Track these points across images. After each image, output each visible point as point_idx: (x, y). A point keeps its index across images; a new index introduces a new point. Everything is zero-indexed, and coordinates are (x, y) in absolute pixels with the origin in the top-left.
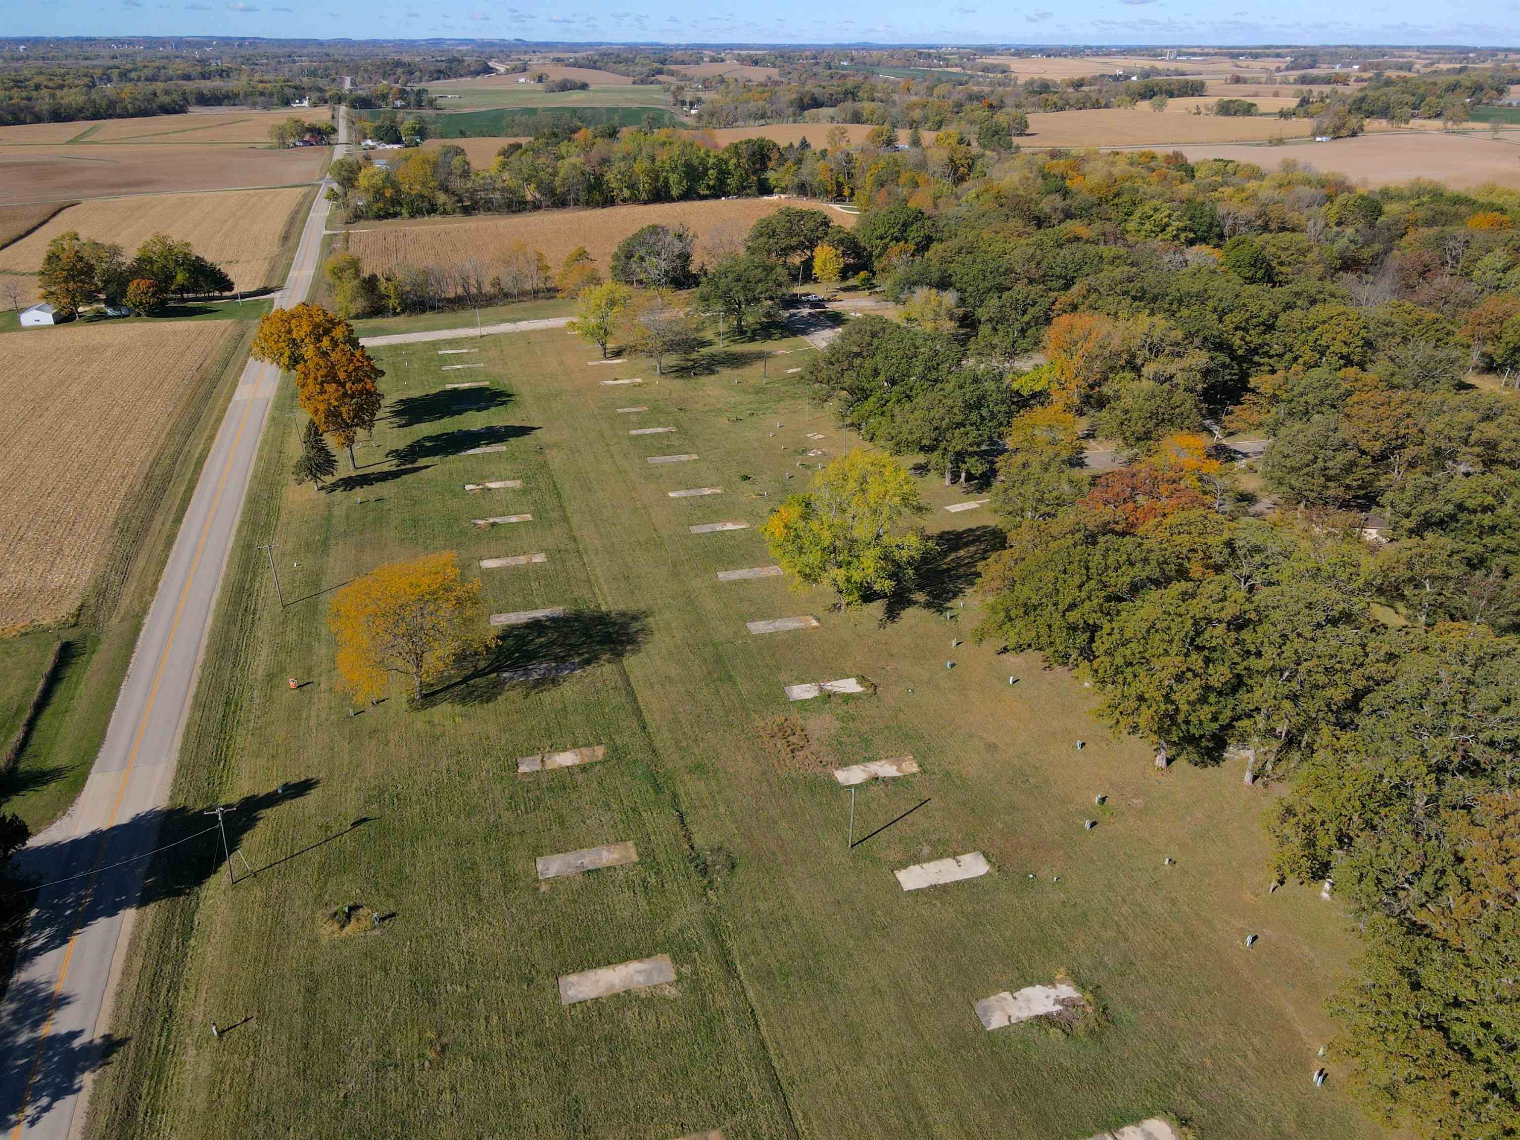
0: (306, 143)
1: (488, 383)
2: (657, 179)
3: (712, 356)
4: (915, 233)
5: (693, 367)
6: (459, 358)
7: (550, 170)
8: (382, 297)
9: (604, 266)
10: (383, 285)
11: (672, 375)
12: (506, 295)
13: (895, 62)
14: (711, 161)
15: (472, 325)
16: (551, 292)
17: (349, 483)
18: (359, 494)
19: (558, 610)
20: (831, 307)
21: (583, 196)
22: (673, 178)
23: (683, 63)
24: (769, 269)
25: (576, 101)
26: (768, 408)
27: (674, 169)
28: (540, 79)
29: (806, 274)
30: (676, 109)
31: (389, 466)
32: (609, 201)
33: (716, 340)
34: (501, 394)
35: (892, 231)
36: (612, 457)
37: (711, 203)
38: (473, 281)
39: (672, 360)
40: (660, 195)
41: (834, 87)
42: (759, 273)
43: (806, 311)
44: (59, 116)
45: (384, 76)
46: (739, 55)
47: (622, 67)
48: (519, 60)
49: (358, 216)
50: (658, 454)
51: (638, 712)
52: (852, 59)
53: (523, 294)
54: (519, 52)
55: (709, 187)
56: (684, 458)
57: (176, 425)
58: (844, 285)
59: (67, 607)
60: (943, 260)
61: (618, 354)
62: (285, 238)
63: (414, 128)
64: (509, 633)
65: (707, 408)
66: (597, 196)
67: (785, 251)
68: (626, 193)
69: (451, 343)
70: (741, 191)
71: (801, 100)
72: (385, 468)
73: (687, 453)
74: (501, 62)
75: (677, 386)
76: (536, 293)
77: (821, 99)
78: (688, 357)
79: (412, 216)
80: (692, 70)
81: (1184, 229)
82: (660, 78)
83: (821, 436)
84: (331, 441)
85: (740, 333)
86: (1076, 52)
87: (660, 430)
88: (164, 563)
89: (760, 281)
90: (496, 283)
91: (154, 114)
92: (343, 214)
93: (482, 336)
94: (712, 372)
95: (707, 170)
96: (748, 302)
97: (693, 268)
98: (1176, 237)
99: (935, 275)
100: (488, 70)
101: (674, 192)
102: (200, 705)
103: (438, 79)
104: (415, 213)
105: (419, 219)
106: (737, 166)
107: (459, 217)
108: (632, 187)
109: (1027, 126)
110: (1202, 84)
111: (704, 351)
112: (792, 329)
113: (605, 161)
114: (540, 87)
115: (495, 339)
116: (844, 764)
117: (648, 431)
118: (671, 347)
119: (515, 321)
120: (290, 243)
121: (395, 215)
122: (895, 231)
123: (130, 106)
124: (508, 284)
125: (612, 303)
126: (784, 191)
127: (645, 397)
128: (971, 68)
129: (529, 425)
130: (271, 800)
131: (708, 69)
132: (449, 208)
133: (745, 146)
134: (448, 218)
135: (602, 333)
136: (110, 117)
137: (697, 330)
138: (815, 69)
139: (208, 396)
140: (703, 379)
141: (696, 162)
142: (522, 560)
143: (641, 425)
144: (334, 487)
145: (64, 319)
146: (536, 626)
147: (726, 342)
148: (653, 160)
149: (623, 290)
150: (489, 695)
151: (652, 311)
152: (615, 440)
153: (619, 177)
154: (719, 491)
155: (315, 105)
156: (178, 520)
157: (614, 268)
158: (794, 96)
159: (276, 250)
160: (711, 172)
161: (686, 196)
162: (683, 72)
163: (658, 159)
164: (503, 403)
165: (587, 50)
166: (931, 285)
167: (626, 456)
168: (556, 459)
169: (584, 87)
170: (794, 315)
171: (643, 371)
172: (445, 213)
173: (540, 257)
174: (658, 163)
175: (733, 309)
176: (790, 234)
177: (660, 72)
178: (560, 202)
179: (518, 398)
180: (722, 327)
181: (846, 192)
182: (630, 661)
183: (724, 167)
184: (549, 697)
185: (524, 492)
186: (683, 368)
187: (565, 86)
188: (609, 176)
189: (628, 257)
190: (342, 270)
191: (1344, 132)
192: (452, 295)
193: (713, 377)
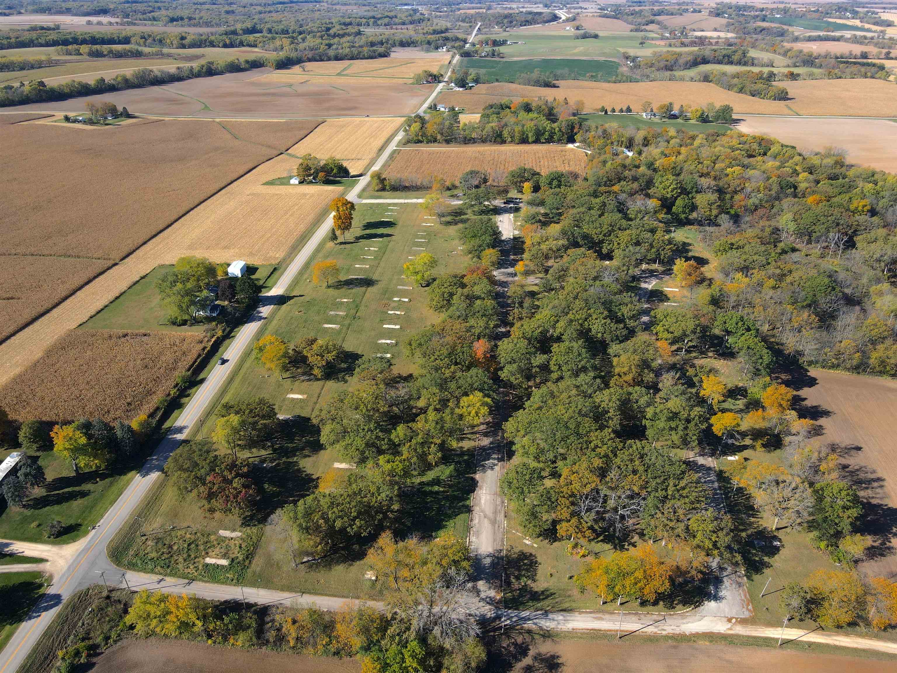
2: (523, 135)
6: (392, 210)
8: (384, 185)
11: (444, 224)
17: (342, 243)
19: (364, 277)
21: (493, 139)
22: (530, 135)
27: (531, 131)
30: (623, 62)
32: (503, 142)
34: (394, 223)
37: (546, 145)
39: (449, 219)
40: (524, 141)
44: (337, 58)
49: (409, 142)
51: (364, 296)
55: (545, 139)
59: (277, 262)
62: (380, 150)
63: (473, 79)
64: (351, 279)
68: (509, 139)
72: (352, 241)
75: (441, 228)
80: (671, 21)
82: (649, 26)
84: (338, 233)
91: (375, 58)
92: (407, 140)
93: (404, 203)
95: (545, 132)
100: (554, 19)
101: (530, 140)
102: (293, 281)
106: (559, 131)
107: (444, 144)
108: (513, 137)
109: (787, 95)
111: (462, 217)
112: (497, 212)
113: (505, 126)
114: (573, 34)
115: (408, 204)
116: (392, 311)
118: (452, 214)
120: (380, 153)
121: (422, 142)
126: (580, 142)
128: (866, 22)
129: (392, 234)
130: (297, 296)
134: (440, 145)
136: (358, 59)
140: (451, 227)
141: (540, 130)
142: (364, 266)
144: (337, 244)
145: (301, 183)
146: (357, 279)
147: (472, 215)
148: (522, 127)
150: (340, 289)
153: (508, 133)
155: (447, 51)
158: (690, 58)
159: (374, 155)
160: (547, 133)
161: (537, 141)
162: (665, 23)
163: (526, 126)
164: (392, 226)
168: (391, 244)
172: (439, 142)
179: (397, 225)
182: (369, 289)
183: (553, 132)
184: (350, 291)
185: (377, 251)
186: (449, 222)
187: (585, 36)
193: (455, 226)
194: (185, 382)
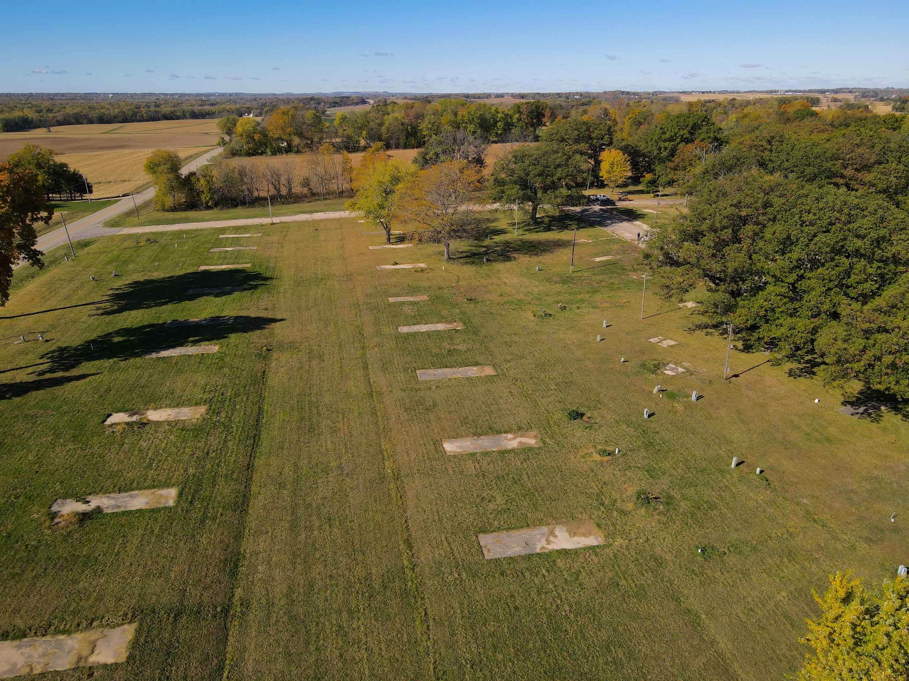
1: (249, 265)
3: (507, 244)
5: (486, 253)
6: (236, 241)
7: (378, 121)
11: (462, 260)
12: (313, 195)
14: (500, 115)
20: (622, 205)
26: (583, 301)
27: (471, 122)
29: (594, 179)
32: (421, 145)
33: (510, 229)
35: (682, 132)
36: (366, 368)
37: (498, 146)
38: (283, 180)
43: (597, 208)
44: (103, 121)
49: (234, 154)
50: (434, 365)
53: (330, 193)
56: (473, 372)
61: (401, 239)
65: (505, 299)
66: (413, 140)
69: (239, 229)
73: (477, 364)
75: (468, 273)
76: (339, 192)
78: (480, 243)
79: (274, 154)
83: (672, 343)
85: (537, 221)
87: (441, 327)
89: (559, 166)
90: (306, 183)
93: (273, 224)
95: (496, 122)
96: (545, 189)
104: (276, 152)
105: (279, 157)
106: (519, 120)
111: (497, 238)
112: (588, 221)
113: (420, 116)
115: (285, 226)
117: (423, 328)
121: (261, 153)
122: (685, 132)
123: (145, 115)
124: (316, 186)
127: (426, 284)
129: (269, 315)
132: (301, 148)
133: (526, 106)
137: (490, 221)
141: (488, 116)
143: (416, 319)
147: (521, 232)
148: (456, 114)
152: (376, 340)
153: (430, 126)
154: (532, 442)
160: (499, 124)
163: (460, 113)
164: (255, 287)
167: (385, 368)
170: (587, 210)
171: (429, 256)
172: (298, 152)
174: (459, 117)
175: (529, 195)
179: (274, 282)
180: (517, 218)
183: (509, 120)
186: (474, 254)
188: (422, 126)
190: (158, 165)
193: (508, 264)
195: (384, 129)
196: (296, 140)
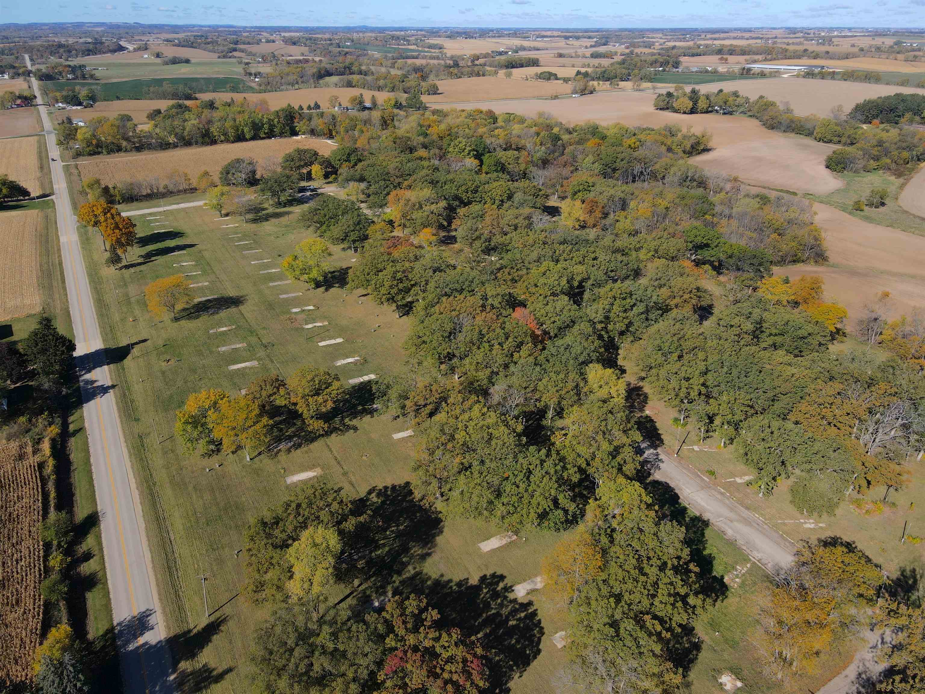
0: (19, 106)
1: (172, 229)
2: (237, 130)
3: (267, 214)
4: (353, 158)
5: (259, 219)
6: (156, 221)
7: (181, 127)
8: (111, 196)
9: (216, 178)
10: (112, 191)
11: (251, 222)
12: (172, 192)
13: (377, 43)
14: (265, 120)
15: (160, 206)
16: (193, 190)
17: (127, 267)
18: (132, 270)
19: (216, 297)
20: (319, 191)
21: (200, 140)
22: (246, 130)
23: (249, 43)
24: (288, 177)
25: (184, 74)
26: (289, 232)
27: (246, 125)
28: (158, 56)
29: (309, 177)
30: (246, 78)
31: (141, 260)
32: (214, 142)
33: (269, 207)
34: (179, 233)
35: (343, 157)
36: (229, 252)
37: (267, 141)
38: (154, 187)
39: (250, 216)
40: (240, 138)
41: (340, 63)
42: (284, 179)
43: (308, 194)
45: (52, 53)
46: (284, 37)
47: (210, 47)
48: (141, 40)
49: (78, 154)
50: (246, 250)
51: (244, 318)
52: (353, 41)
53: (179, 191)
54: (139, 34)
55: (265, 133)
56: (257, 251)
57: (41, 253)
58: (327, 181)
59: (38, 310)
60: (362, 169)
61: (227, 215)
62: (41, 168)
63: (88, 96)
64: (200, 303)
65: (265, 234)
66: (207, 139)
67: (299, 168)
68: (222, 138)
69: (150, 214)
70: (281, 135)
71: (320, 72)
72: (139, 261)
73: (258, 249)
74: (130, 42)
75: (253, 227)
76: (185, 191)
77: (331, 71)
78: (257, 215)
79: (109, 153)
80: (254, 49)
81: (474, 150)
82: (235, 54)
84: (119, 252)
85: (279, 204)
86: (483, 33)
87: (247, 242)
88: (66, 295)
90: (166, 187)
92: (71, 153)
93: (164, 211)
94: (268, 220)
95: (263, 125)
96: (281, 191)
97: (258, 176)
98: (469, 154)
99: (358, 177)
100: (121, 49)
101: (248, 136)
103: (89, 55)
104: (110, 152)
105: (112, 155)
106: (279, 122)
107: (134, 153)
108: (225, 134)
109: (438, 89)
110: (537, 60)
111: (264, 212)
112: (301, 201)
113: (210, 122)
114: (158, 60)
115: (171, 212)
116: (306, 324)
117: (242, 243)
118: (249, 211)
119: (178, 203)
120: (45, 171)
121: (99, 153)
122: (345, 157)
124: (171, 187)
125: (222, 194)
126: (304, 134)
127: (240, 231)
128: (422, 46)
129: (193, 243)
130: (136, 343)
131: (264, 48)
132: (129, 147)
134: (128, 154)
135: (219, 207)
137: (260, 204)
138: (330, 48)
139: (47, 241)
140: (264, 223)
141: (257, 121)
142: (200, 284)
143: (240, 240)
144: (121, 269)
146: (209, 301)
147: (273, 208)
148: (235, 121)
149: (226, 189)
150: (197, 317)
151: (240, 197)
152: (229, 247)
153: (218, 130)
154: (269, 260)
155: (13, 78)
156: (63, 281)
157: (221, 178)
158: (315, 70)
159: (39, 174)
160: (265, 126)
161: (255, 138)
162: (249, 50)
163: (238, 120)
164: (180, 236)
165: (184, 32)
166: (356, 180)
167: (234, 252)
168: (207, 255)
169: (187, 61)
170: (303, 195)
171: (238, 221)
172: (126, 151)
173: (186, 175)
174: (237, 122)
175: (274, 194)
176: (300, 160)
177: (235, 50)
178: (188, 143)
179: (186, 234)
180: (271, 202)
181: (334, 134)
182: (241, 307)
183: (272, 123)
184: (216, 317)
185: (196, 265)
186: (255, 220)
187: (175, 61)
188: (212, 129)
189: (228, 173)
190: (92, 185)
191: (587, 92)
192: (144, 194)
193: (268, 222)
194: (66, 534)
195: (186, 133)
196: (124, 144)
